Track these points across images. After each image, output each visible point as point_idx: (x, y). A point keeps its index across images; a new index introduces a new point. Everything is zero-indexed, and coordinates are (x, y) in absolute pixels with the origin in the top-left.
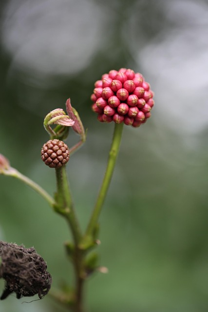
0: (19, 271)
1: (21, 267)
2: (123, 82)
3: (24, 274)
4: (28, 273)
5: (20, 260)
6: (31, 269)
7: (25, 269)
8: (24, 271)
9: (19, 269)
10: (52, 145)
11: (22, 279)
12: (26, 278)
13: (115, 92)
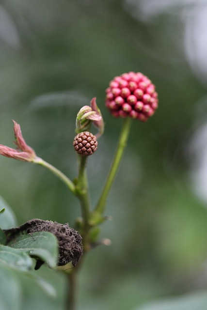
0: (64, 244)
1: (66, 240)
2: (138, 83)
3: (68, 246)
4: (71, 245)
5: (64, 235)
6: (74, 241)
7: (69, 242)
8: (69, 244)
9: (64, 242)
10: (85, 137)
11: (67, 250)
12: (70, 249)
13: (132, 92)
